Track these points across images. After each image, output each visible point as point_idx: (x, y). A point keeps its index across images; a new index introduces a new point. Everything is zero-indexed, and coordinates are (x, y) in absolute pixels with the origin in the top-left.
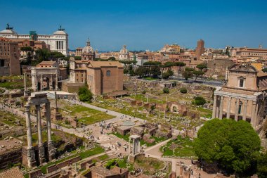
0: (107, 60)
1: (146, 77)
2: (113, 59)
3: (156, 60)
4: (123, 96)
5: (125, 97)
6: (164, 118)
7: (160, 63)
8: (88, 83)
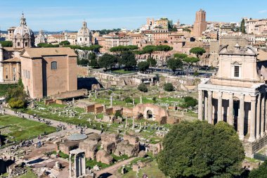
0: (58, 46)
1: (115, 69)
2: (67, 44)
3: (133, 42)
4: (77, 98)
5: (80, 101)
6: (133, 128)
7: (136, 48)
8: (23, 82)
